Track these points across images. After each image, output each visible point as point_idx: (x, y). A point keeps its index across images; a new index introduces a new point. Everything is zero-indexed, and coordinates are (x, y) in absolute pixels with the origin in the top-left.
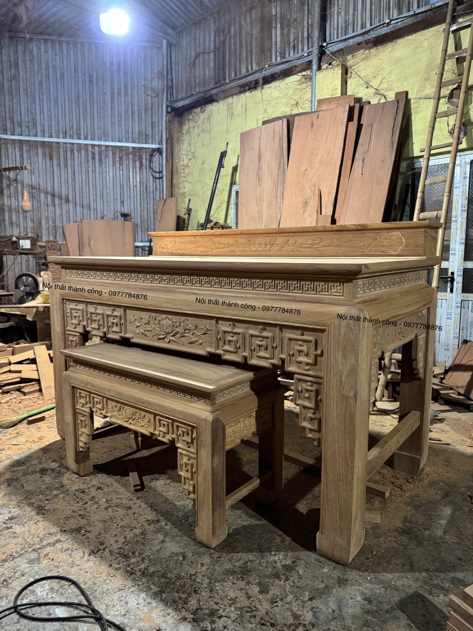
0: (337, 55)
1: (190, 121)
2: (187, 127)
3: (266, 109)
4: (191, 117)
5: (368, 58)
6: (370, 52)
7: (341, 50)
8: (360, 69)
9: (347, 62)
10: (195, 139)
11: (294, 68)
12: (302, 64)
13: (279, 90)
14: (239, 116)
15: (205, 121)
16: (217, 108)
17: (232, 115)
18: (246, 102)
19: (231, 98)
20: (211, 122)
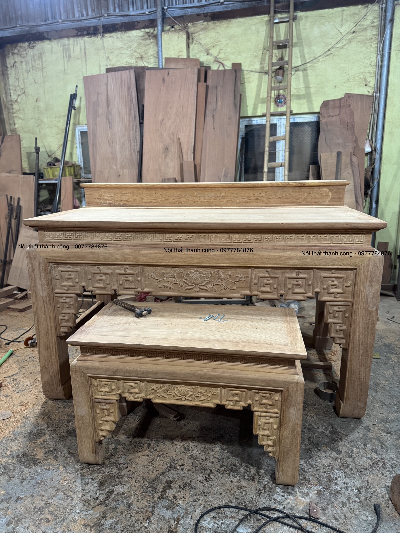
0: (179, 20)
1: (15, 56)
2: (12, 62)
3: (108, 57)
4: (16, 51)
5: (206, 29)
6: (208, 24)
7: (182, 16)
8: (200, 37)
9: (188, 29)
10: (23, 75)
11: (136, 23)
12: (145, 21)
13: (122, 41)
14: (78, 59)
15: (36, 58)
16: (49, 46)
17: (70, 56)
18: (85, 47)
19: (66, 39)
20: (44, 60)
